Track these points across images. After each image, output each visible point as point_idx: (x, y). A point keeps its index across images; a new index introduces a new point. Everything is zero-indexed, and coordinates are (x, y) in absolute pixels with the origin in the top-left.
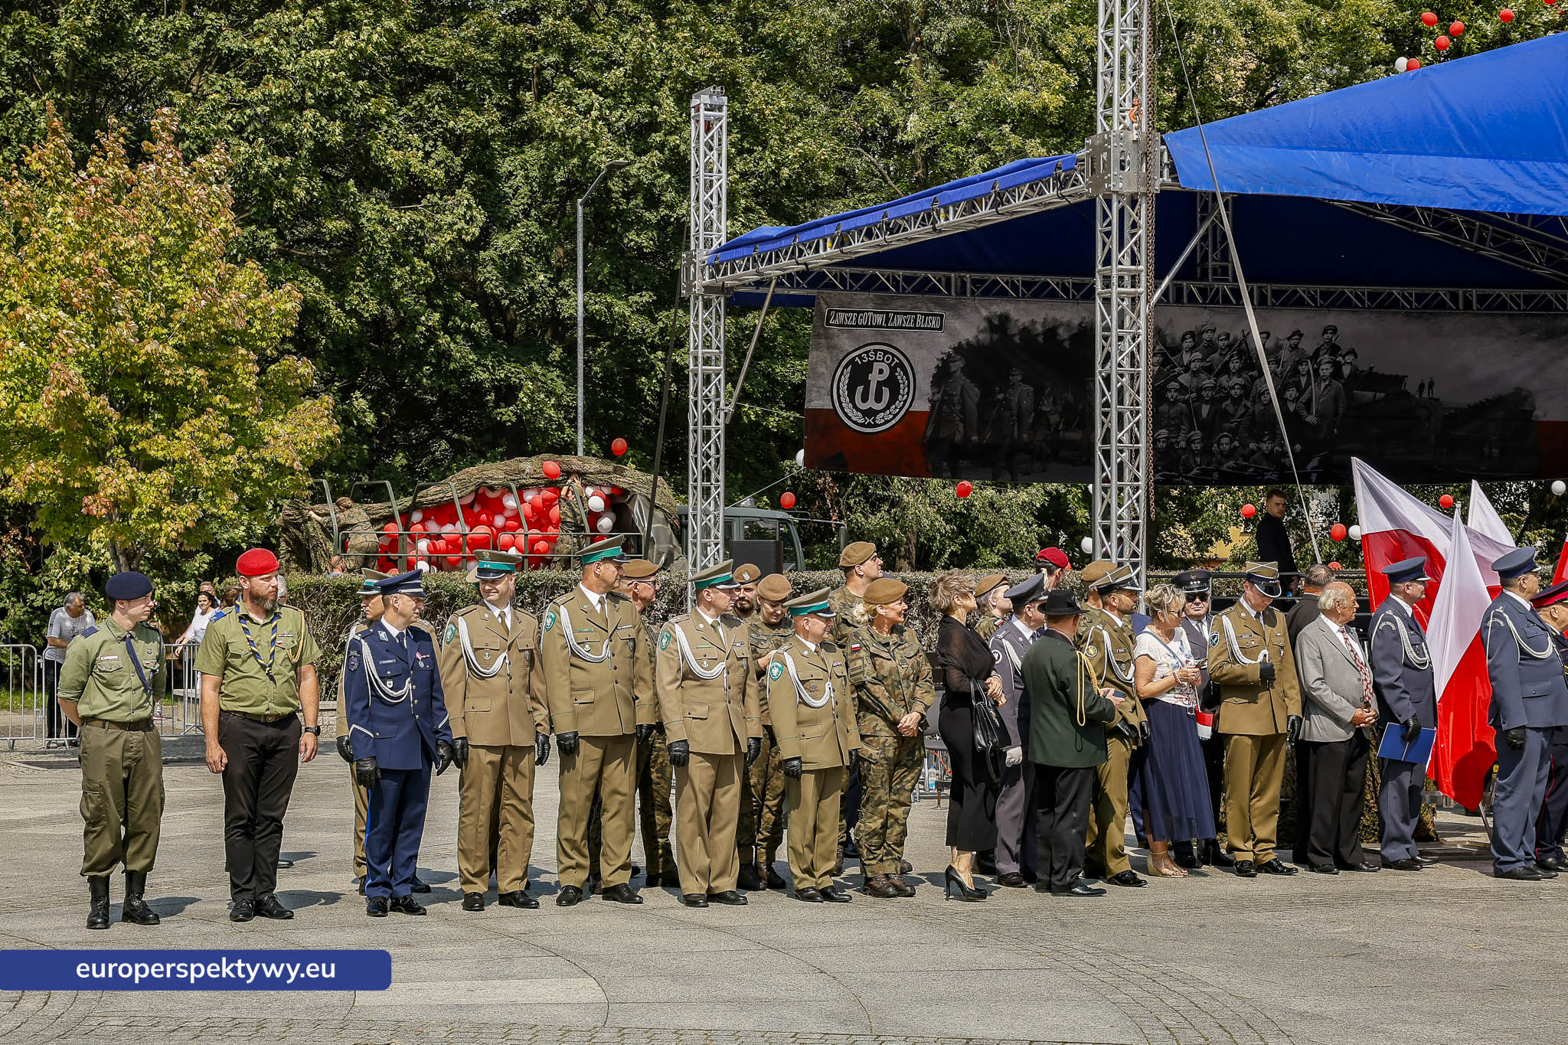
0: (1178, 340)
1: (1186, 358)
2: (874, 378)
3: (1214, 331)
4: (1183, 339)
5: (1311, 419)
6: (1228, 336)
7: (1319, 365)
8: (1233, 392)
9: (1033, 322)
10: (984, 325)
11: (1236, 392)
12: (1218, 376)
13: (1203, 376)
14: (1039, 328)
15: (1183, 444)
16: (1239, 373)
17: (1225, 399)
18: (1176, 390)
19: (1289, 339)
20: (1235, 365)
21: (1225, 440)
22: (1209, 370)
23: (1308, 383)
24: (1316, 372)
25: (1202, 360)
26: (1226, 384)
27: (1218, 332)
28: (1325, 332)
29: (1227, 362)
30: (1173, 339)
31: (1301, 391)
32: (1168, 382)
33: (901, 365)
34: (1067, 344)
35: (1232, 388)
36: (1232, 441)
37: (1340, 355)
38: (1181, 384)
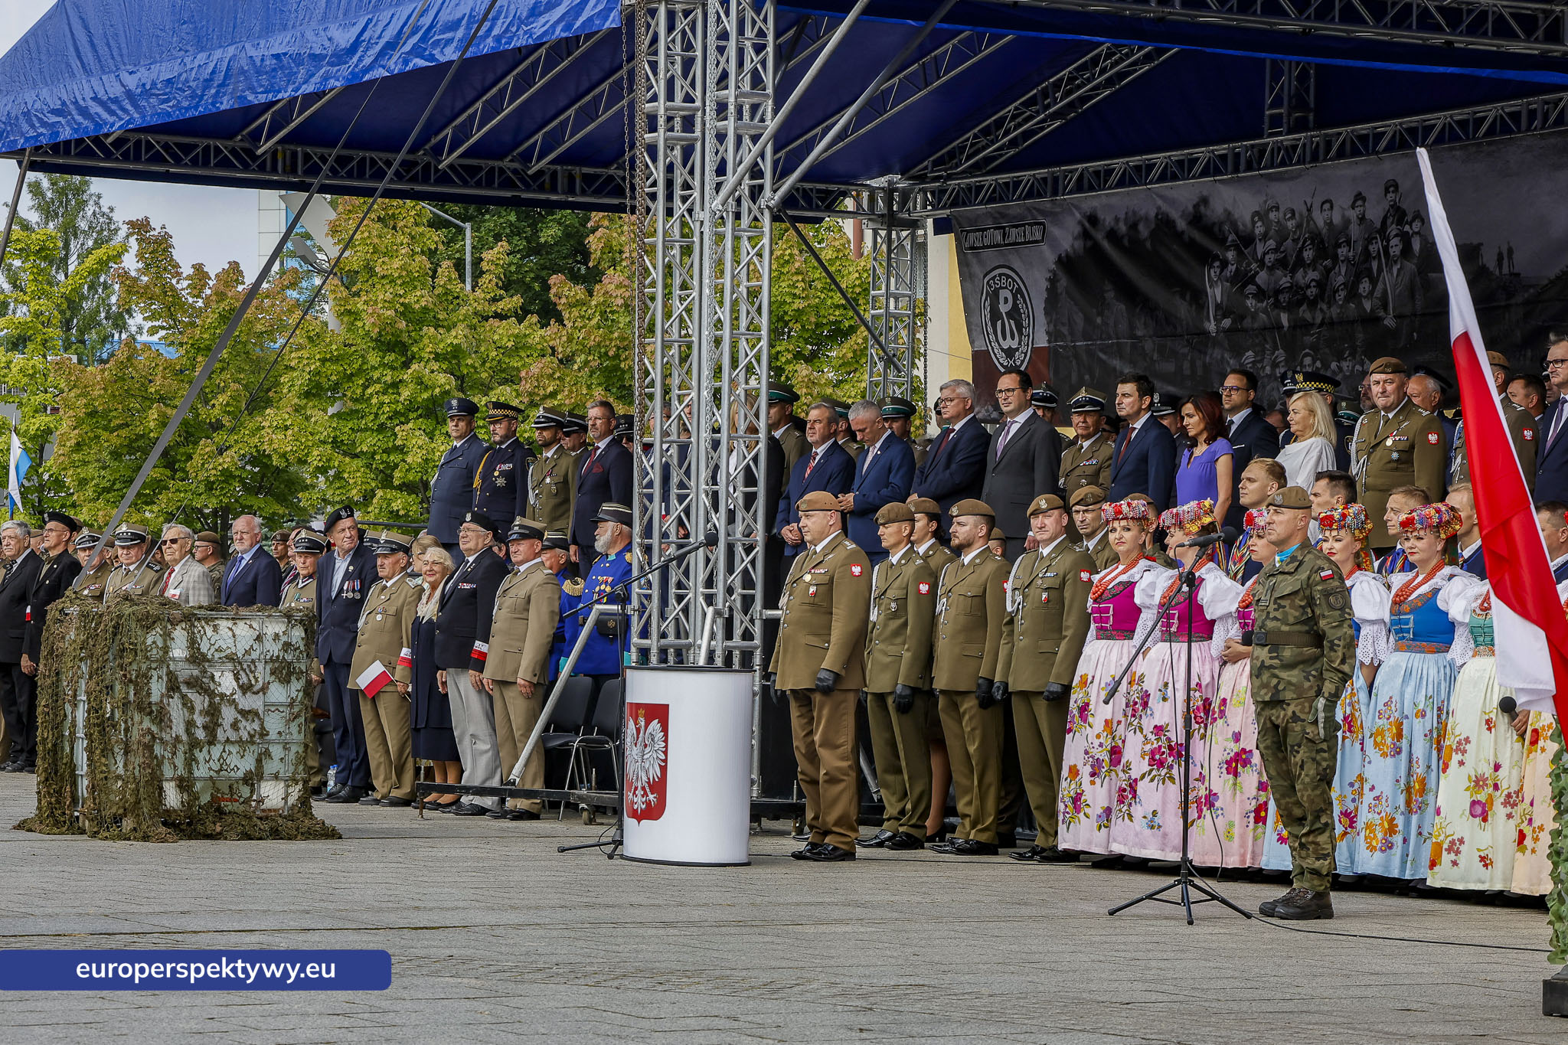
0: (1249, 225)
1: (1260, 250)
2: (1004, 308)
3: (1277, 208)
4: (1254, 223)
5: (1389, 322)
6: (1293, 212)
7: (1388, 241)
8: (1309, 292)
9: (1117, 219)
10: (1077, 229)
11: (1312, 292)
12: (1293, 271)
13: (1279, 272)
14: (1123, 228)
15: (1268, 370)
16: (1313, 265)
17: (1299, 304)
18: (1255, 296)
19: (1353, 206)
20: (1308, 254)
21: (1308, 360)
22: (1282, 263)
23: (1380, 270)
24: (1386, 249)
25: (1276, 250)
26: (1302, 282)
27: (1282, 209)
28: (1387, 192)
29: (1301, 251)
30: (1244, 227)
31: (1374, 282)
32: (1244, 286)
33: (1019, 290)
34: (1148, 245)
35: (1308, 286)
36: (1314, 362)
37: (1407, 223)
38: (1258, 287)
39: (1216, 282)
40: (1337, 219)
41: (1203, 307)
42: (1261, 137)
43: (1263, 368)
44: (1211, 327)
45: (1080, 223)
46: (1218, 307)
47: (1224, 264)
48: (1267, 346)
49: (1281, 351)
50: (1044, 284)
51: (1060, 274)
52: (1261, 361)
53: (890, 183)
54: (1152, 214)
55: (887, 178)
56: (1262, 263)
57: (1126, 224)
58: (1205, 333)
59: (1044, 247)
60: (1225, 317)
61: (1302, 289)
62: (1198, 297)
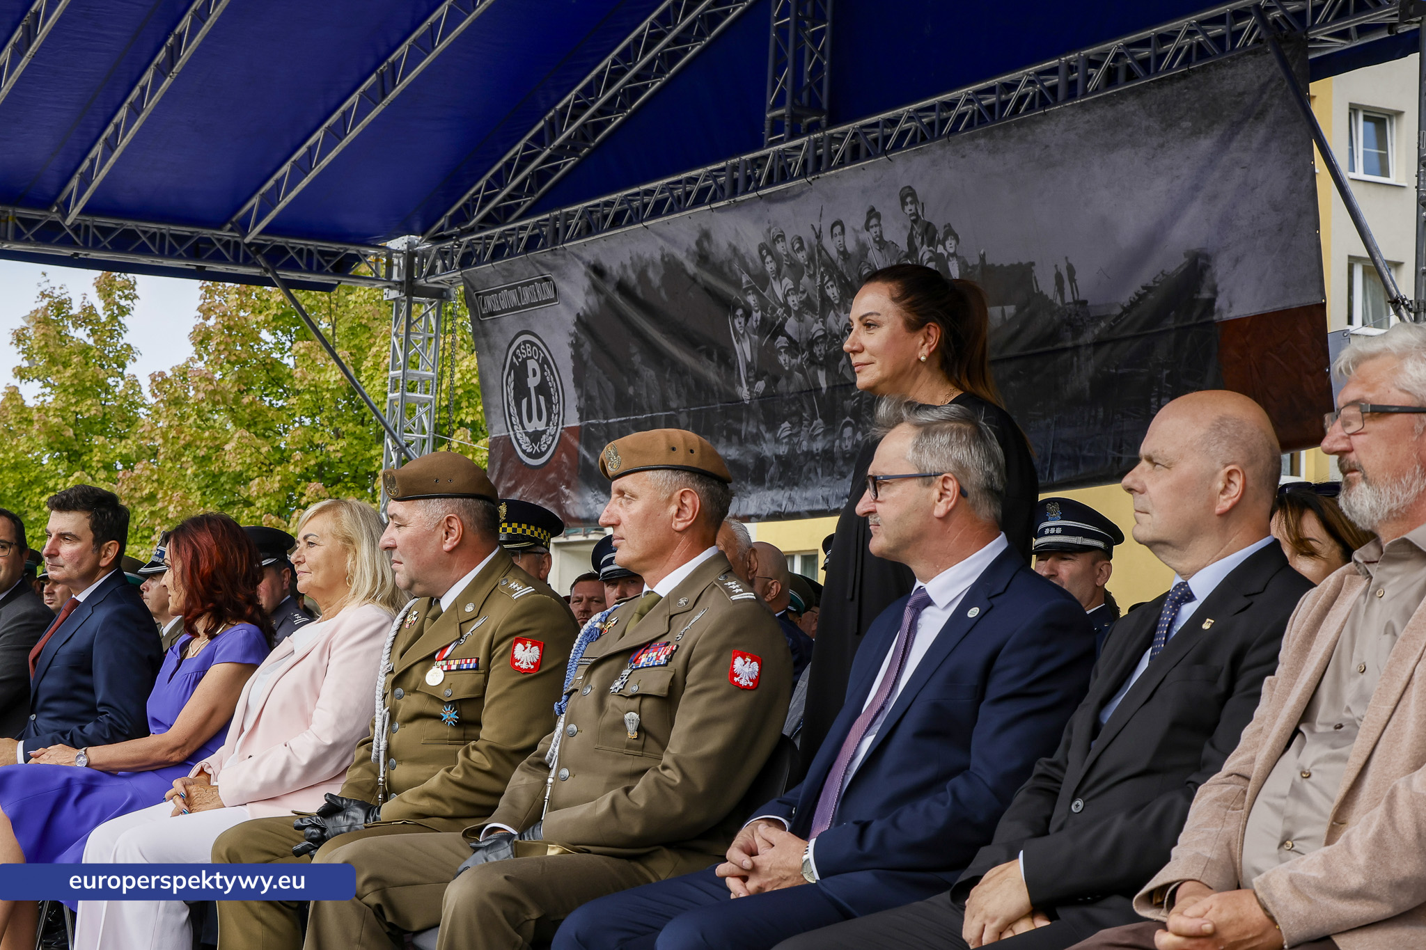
0: (759, 261)
4: (763, 258)
6: (801, 242)
9: (624, 267)
10: (586, 283)
12: (824, 315)
18: (788, 350)
19: (867, 228)
20: (833, 292)
21: (848, 432)
25: (796, 290)
27: (788, 238)
28: (904, 203)
30: (753, 261)
32: (774, 337)
34: (664, 294)
36: (854, 433)
37: (939, 242)
38: (789, 338)
39: (743, 335)
40: (851, 246)
41: (733, 369)
42: (760, 146)
43: (799, 443)
44: (744, 392)
45: (586, 274)
46: (749, 366)
47: (748, 314)
48: (805, 415)
49: (820, 421)
50: (569, 351)
51: (583, 337)
52: (797, 434)
53: (409, 244)
54: (658, 257)
55: (406, 238)
56: (788, 310)
57: (634, 271)
58: (739, 400)
59: (560, 307)
60: (758, 379)
61: (837, 337)
62: (726, 359)
